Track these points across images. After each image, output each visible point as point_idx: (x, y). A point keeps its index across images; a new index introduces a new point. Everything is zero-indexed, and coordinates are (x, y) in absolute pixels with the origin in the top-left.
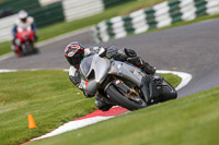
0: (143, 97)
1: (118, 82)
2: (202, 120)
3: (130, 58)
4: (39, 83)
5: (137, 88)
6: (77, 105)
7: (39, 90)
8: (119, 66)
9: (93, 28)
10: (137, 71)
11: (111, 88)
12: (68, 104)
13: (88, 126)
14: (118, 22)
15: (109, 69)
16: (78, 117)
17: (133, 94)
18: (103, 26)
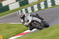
0: (41, 26)
1: (35, 22)
2: (47, 36)
3: (37, 16)
4: (3, 27)
5: (40, 23)
6: (14, 33)
7: (3, 29)
8: (35, 18)
9: (17, 12)
10: (39, 19)
11: (33, 24)
12: (11, 32)
13: (17, 38)
14: (24, 10)
15: (32, 19)
16: (14, 36)
17: (39, 25)
18: (20, 11)
